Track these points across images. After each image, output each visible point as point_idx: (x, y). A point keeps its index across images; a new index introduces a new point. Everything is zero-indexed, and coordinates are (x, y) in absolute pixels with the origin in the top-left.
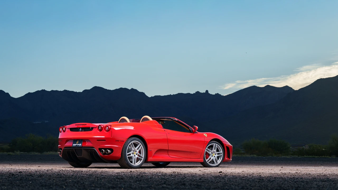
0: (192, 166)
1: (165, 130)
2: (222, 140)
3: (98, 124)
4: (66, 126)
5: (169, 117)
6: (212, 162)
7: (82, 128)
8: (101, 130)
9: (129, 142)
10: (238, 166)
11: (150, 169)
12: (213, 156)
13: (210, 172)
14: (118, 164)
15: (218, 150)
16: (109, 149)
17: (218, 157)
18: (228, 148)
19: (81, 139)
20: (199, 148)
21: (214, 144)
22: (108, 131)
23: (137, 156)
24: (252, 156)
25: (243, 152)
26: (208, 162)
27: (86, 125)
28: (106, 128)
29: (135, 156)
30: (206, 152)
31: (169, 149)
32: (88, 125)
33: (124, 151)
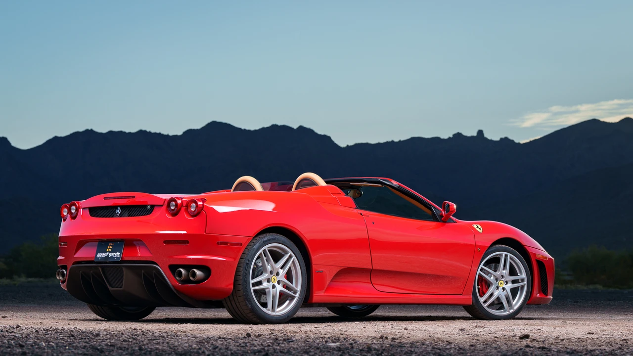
0: (440, 314)
1: (363, 212)
2: (524, 243)
3: (167, 197)
4: (78, 203)
5: (374, 178)
6: (498, 304)
7: (123, 207)
8: (175, 214)
9: (255, 247)
10: (569, 315)
11: (316, 325)
12: (500, 289)
13: (492, 336)
14: (225, 309)
15: (512, 272)
16: (199, 268)
17: (514, 292)
18: (541, 264)
19: (119, 238)
20: (458, 264)
21: (501, 255)
22: (195, 215)
23: (279, 288)
24: (591, 287)
25: (568, 278)
26: (485, 306)
27: (134, 197)
28: (190, 207)
29: (274, 287)
30: (480, 276)
31: (374, 268)
32: (140, 197)
33: (241, 273)
